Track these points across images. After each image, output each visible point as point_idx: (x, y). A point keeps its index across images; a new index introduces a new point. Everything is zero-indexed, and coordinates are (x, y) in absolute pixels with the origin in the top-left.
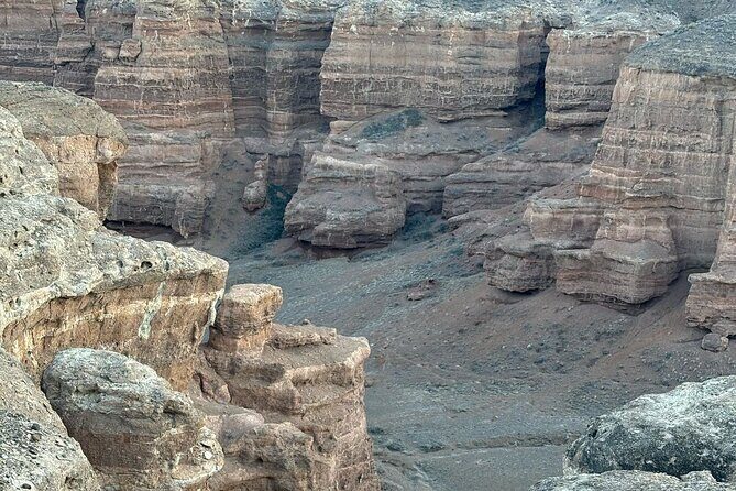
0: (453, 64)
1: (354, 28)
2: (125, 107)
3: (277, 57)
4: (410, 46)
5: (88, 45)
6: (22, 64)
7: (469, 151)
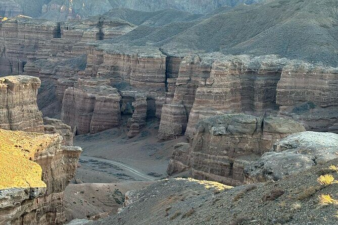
0: (327, 86)
1: (290, 73)
2: (208, 102)
3: (259, 83)
4: (310, 79)
5: (189, 78)
6: (150, 82)
7: (333, 118)
